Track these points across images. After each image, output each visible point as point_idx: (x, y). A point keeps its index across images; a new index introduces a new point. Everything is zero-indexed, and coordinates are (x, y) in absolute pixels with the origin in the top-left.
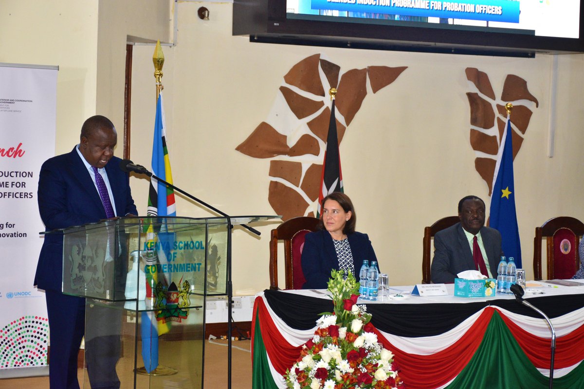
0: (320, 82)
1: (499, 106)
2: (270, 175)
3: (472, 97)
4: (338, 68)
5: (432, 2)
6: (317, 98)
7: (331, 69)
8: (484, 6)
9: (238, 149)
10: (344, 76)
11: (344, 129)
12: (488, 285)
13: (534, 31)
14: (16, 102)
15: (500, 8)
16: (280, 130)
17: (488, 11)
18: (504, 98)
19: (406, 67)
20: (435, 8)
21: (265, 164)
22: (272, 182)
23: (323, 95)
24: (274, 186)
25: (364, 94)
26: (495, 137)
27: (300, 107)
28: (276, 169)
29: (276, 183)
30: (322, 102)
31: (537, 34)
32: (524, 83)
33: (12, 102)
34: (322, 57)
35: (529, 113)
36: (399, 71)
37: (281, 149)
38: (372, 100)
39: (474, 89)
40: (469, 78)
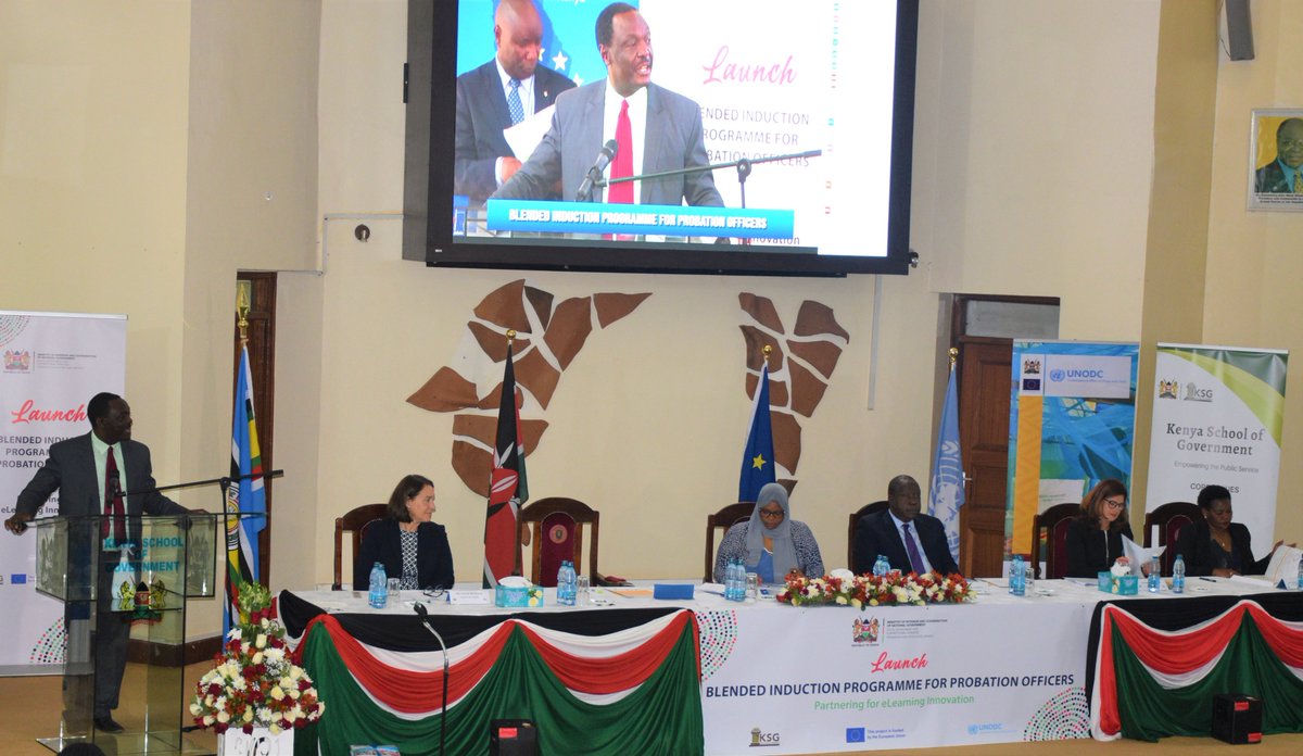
0: (524, 316)
1: (790, 343)
2: (454, 433)
3: (748, 332)
4: (551, 297)
5: (660, 216)
6: (521, 336)
7: (541, 299)
8: (739, 219)
9: (408, 401)
10: (559, 307)
11: (557, 375)
12: (532, 594)
13: (816, 249)
14: (77, 358)
15: (764, 220)
16: (469, 377)
17: (746, 225)
18: (798, 332)
19: (650, 294)
20: (666, 224)
21: (448, 418)
22: (455, 442)
23: (529, 331)
24: (458, 446)
25: (588, 329)
26: (783, 383)
27: (495, 347)
28: (461, 426)
29: (462, 443)
30: (528, 340)
31: (819, 253)
32: (829, 312)
33: (72, 357)
34: (527, 284)
35: (837, 351)
36: (638, 299)
37: (469, 401)
38: (599, 338)
39: (751, 322)
40: (743, 307)
